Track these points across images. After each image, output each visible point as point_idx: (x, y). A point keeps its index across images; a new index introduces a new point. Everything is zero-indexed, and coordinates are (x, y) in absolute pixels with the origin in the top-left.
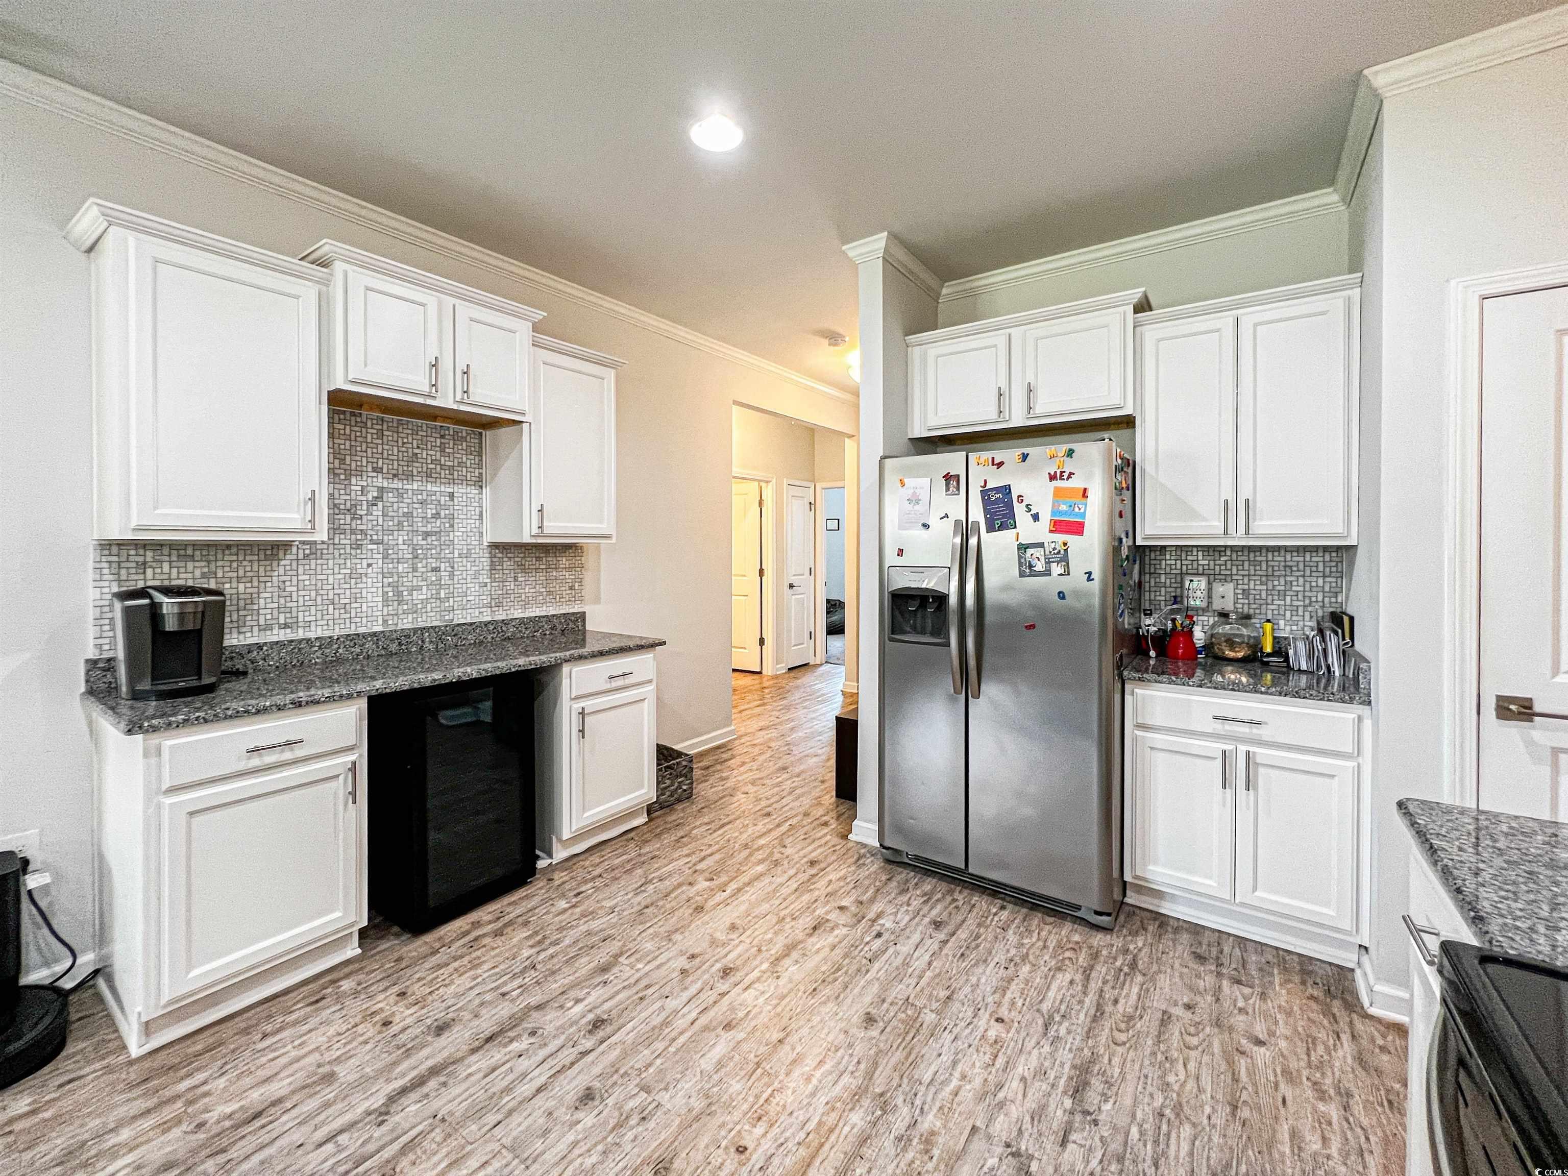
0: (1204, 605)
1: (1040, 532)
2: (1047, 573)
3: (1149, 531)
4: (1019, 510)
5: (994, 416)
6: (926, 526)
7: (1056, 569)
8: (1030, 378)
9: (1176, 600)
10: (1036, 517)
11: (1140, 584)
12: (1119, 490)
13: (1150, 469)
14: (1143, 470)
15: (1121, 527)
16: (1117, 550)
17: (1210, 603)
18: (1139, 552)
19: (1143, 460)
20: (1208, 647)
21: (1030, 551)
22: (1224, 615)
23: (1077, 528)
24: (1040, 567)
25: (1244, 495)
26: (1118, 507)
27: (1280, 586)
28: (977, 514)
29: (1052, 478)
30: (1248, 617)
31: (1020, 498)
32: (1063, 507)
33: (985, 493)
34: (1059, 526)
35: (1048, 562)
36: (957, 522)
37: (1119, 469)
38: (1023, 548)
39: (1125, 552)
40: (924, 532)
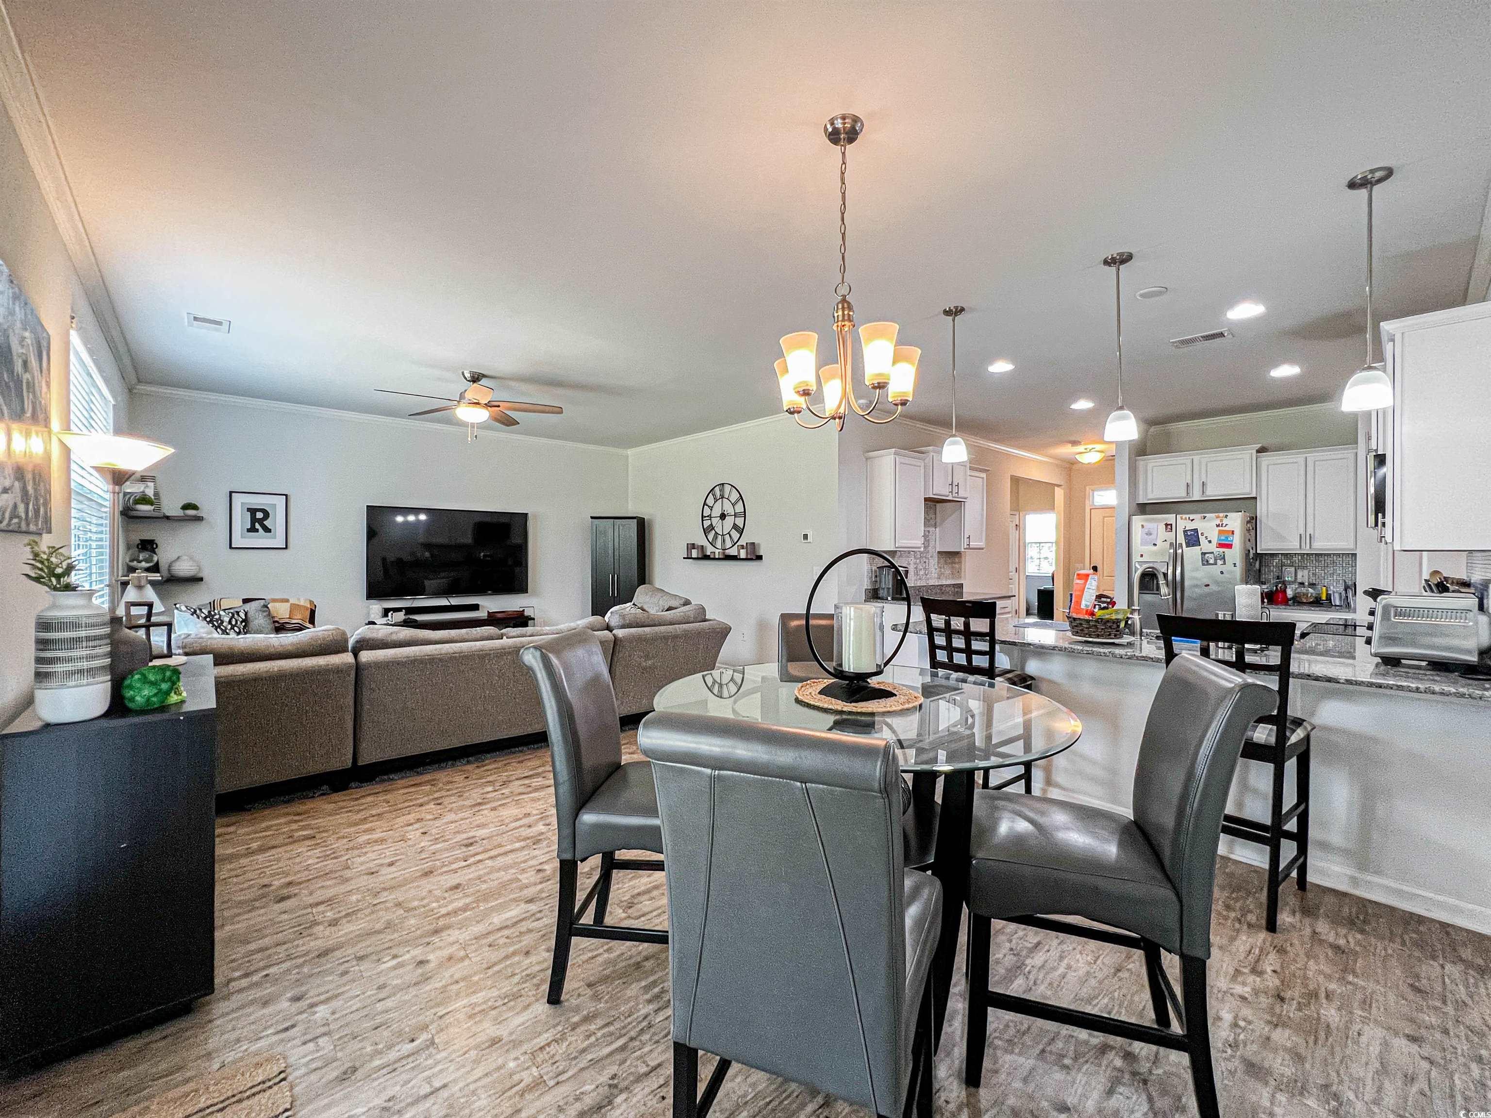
0: (1293, 579)
1: (1213, 547)
2: (1215, 564)
3: (1263, 547)
4: (1202, 539)
5: (1184, 494)
6: (1155, 545)
7: (1220, 562)
8: (1204, 480)
9: (1278, 578)
10: (1210, 542)
11: (1260, 570)
12: (1248, 530)
13: (1264, 520)
14: (1261, 521)
15: (1249, 546)
16: (1247, 555)
17: (1296, 579)
18: (1258, 556)
19: (1261, 516)
20: (1294, 598)
21: (1207, 555)
22: (1302, 584)
23: (1229, 546)
24: (1211, 561)
25: (1310, 531)
26: (1248, 537)
27: (1331, 570)
28: (1181, 539)
29: (1218, 526)
30: (1314, 584)
31: (1202, 534)
32: (1223, 538)
33: (1185, 532)
34: (1221, 545)
35: (1216, 560)
36: (1171, 544)
37: (1248, 522)
38: (1204, 554)
39: (1251, 555)
40: (1155, 548)
